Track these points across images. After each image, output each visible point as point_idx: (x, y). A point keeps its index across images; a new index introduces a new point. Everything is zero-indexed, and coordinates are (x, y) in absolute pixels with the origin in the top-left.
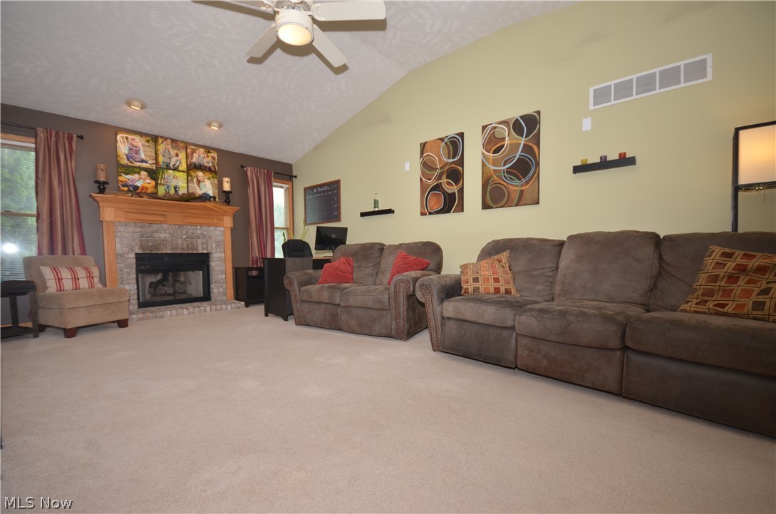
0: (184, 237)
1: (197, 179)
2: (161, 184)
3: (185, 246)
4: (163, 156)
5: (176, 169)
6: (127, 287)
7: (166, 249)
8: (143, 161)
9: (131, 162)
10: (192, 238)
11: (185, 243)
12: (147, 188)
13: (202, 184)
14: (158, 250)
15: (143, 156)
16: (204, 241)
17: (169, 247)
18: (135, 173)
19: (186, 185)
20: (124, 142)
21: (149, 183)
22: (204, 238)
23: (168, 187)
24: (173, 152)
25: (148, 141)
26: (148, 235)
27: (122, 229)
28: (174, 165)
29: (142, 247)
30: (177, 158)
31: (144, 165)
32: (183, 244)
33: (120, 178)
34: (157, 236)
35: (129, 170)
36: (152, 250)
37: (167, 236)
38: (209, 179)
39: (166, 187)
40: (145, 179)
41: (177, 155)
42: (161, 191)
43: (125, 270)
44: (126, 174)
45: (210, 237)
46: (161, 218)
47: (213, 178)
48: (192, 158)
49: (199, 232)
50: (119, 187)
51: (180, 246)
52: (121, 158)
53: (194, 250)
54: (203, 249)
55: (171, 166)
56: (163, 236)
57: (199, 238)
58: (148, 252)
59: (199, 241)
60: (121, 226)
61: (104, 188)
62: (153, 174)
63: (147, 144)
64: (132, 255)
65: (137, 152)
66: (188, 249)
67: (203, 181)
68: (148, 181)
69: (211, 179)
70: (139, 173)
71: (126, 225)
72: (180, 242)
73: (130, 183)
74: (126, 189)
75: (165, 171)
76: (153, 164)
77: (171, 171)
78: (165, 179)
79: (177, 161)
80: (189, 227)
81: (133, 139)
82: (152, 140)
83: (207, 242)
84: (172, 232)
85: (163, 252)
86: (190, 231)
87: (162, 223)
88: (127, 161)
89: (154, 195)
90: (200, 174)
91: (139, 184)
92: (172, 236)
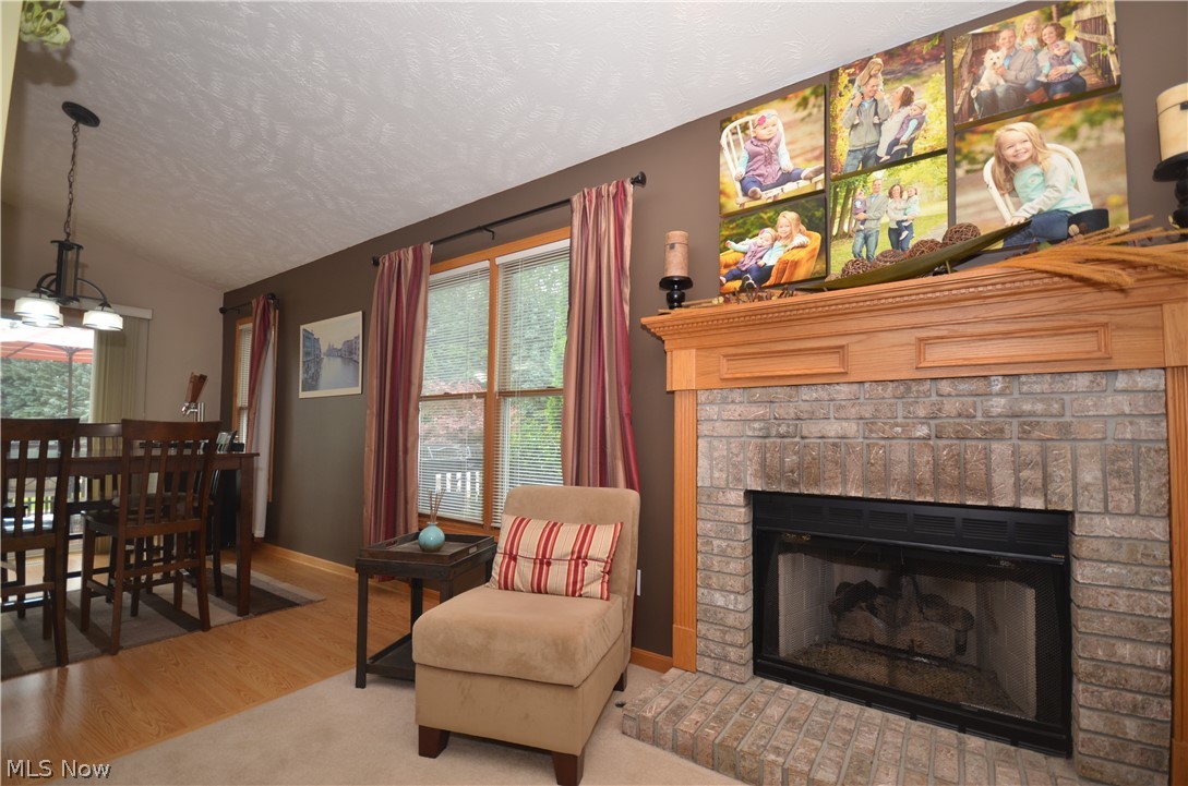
0: (922, 431)
1: (1001, 160)
2: (843, 236)
3: (925, 472)
4: (854, 127)
5: (901, 157)
6: (719, 599)
7: (845, 482)
8: (788, 177)
9: (754, 197)
10: (962, 436)
11: (927, 457)
12: (795, 264)
13: (1026, 178)
14: (816, 483)
15: (786, 162)
16: (1030, 448)
17: (855, 473)
18: (763, 226)
19: (944, 206)
20: (737, 143)
21: (802, 246)
22: (1025, 435)
23: (866, 239)
24: (888, 96)
25: (804, 103)
26: (783, 429)
27: (711, 411)
28: (896, 142)
29: (765, 471)
30: (907, 110)
31: (790, 189)
32: (913, 464)
33: (726, 257)
34: (812, 429)
35: (746, 222)
36: (795, 483)
37: (851, 428)
38: (1071, 134)
39: (860, 240)
40: (789, 237)
41: (907, 100)
42: (842, 255)
43: (716, 542)
44: (739, 239)
45: (1065, 431)
46: (829, 364)
47: (1092, 122)
48: (976, 80)
49: (998, 405)
50: (722, 285)
51: (900, 471)
52: (728, 196)
53: (973, 491)
54: (1019, 488)
55: (882, 152)
56: (833, 429)
57: (998, 434)
58: (783, 488)
59: (1000, 450)
60: (712, 403)
61: (682, 299)
62: (816, 210)
63: (802, 113)
64: (737, 497)
65: (769, 159)
66: (937, 483)
67: (1034, 160)
68: (799, 239)
69: (1084, 131)
70: (773, 223)
71: (725, 401)
72: (900, 451)
73: (749, 263)
74: (737, 284)
75: (858, 181)
76: (817, 173)
77: (879, 175)
78: (855, 211)
79: (908, 119)
80: (945, 387)
81: (762, 120)
82: (815, 93)
83: (1044, 453)
84: (867, 412)
85: (835, 492)
86: (951, 407)
87: (827, 380)
88: (741, 199)
89: (817, 283)
90: (1017, 133)
91: (770, 259)
92: (869, 423)
